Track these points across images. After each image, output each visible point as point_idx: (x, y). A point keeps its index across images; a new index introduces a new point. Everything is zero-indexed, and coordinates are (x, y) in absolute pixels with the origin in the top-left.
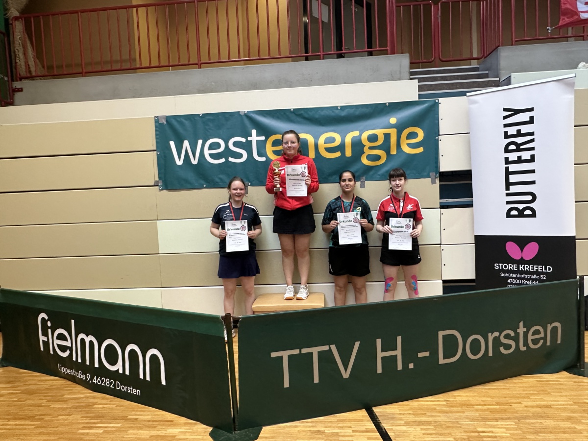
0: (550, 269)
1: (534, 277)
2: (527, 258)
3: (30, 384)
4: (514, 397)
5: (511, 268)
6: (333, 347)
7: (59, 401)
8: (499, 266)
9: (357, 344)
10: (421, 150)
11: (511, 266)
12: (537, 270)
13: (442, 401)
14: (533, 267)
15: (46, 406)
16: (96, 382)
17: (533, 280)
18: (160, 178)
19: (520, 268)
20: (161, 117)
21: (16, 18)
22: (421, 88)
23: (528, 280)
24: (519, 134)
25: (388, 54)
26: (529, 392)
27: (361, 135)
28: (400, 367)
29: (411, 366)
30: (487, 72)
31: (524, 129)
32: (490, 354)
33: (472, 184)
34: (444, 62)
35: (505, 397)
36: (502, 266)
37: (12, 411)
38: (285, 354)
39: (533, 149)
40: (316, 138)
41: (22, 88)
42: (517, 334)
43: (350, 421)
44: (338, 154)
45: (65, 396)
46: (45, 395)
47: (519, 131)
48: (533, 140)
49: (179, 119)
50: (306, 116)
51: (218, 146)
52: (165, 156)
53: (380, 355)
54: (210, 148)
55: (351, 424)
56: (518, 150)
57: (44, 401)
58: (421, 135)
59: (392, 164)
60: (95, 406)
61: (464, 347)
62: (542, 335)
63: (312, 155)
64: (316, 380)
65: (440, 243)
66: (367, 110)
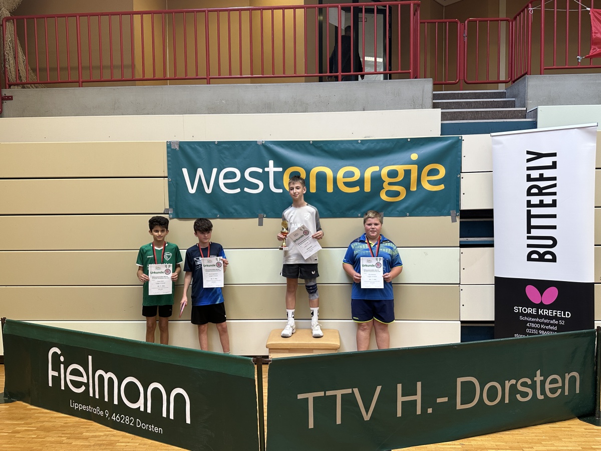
0: (568, 315)
1: (553, 322)
2: (547, 302)
3: (44, 422)
4: (527, 442)
5: (531, 311)
6: (356, 391)
7: (78, 438)
8: (519, 309)
9: (379, 388)
10: (442, 187)
11: (530, 310)
12: (556, 315)
13: (458, 445)
14: (553, 312)
15: (67, 443)
16: (114, 419)
17: (552, 325)
18: (170, 206)
19: (540, 312)
20: (174, 142)
21: (7, 19)
22: (444, 116)
23: (547, 324)
24: (541, 178)
25: (410, 78)
26: (540, 438)
27: (380, 170)
28: (419, 412)
29: (430, 411)
30: (514, 99)
31: (547, 173)
32: (507, 401)
33: (493, 221)
34: (469, 85)
35: (518, 443)
36: (522, 309)
37: (34, 448)
38: (311, 396)
39: (555, 194)
40: (335, 172)
41: (12, 97)
42: (534, 383)
44: (357, 189)
45: (84, 434)
46: (63, 432)
47: (541, 175)
48: (555, 185)
49: (193, 146)
50: (326, 149)
51: (234, 175)
52: (177, 184)
53: (400, 399)
54: (225, 177)
56: (540, 193)
57: (64, 438)
58: (442, 172)
59: (412, 201)
60: (117, 444)
61: (481, 393)
62: (560, 384)
63: (330, 189)
64: (339, 421)
65: (459, 283)
66: (388, 145)
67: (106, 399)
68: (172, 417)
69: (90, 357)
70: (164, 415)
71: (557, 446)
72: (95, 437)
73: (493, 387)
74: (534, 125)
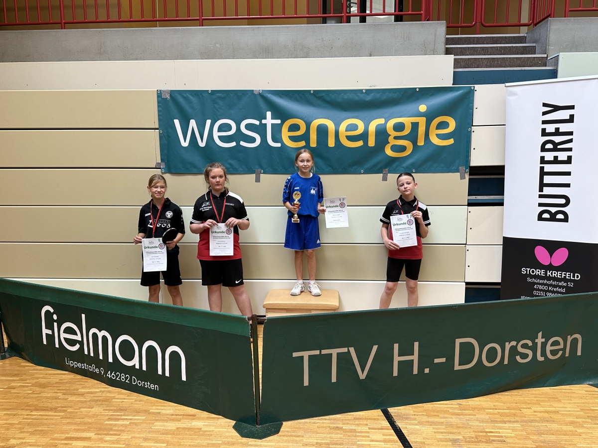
0: (578, 277)
1: (562, 283)
2: (556, 264)
3: (39, 378)
4: (526, 403)
5: (539, 273)
6: (352, 350)
7: (74, 394)
8: (527, 270)
9: (375, 348)
10: (451, 141)
11: (538, 271)
12: (565, 277)
13: (455, 405)
14: (562, 274)
15: (63, 399)
16: (110, 376)
17: (560, 287)
18: (162, 160)
19: (548, 273)
20: (165, 91)
22: (457, 63)
23: (555, 286)
24: (557, 133)
25: (422, 21)
26: (540, 399)
27: (386, 123)
28: (415, 372)
29: (427, 371)
30: (534, 45)
31: (563, 128)
32: (506, 362)
33: (504, 178)
34: (486, 28)
35: (516, 403)
36: (530, 271)
37: (31, 403)
38: (306, 354)
39: (570, 150)
40: (337, 125)
42: (535, 344)
43: (366, 419)
44: (360, 143)
45: (79, 390)
46: (59, 388)
47: (557, 129)
48: (571, 141)
49: (185, 95)
50: (328, 99)
51: (229, 128)
53: (397, 359)
54: (220, 130)
55: (368, 422)
56: (555, 149)
57: (60, 394)
58: (452, 125)
59: (419, 156)
60: (113, 400)
61: (480, 354)
62: (562, 346)
63: (331, 143)
64: (334, 379)
65: (465, 243)
66: (395, 96)
67: (101, 357)
68: (167, 374)
69: (83, 316)
70: (160, 372)
71: (555, 407)
72: (91, 393)
73: (494, 349)
74: (553, 74)
